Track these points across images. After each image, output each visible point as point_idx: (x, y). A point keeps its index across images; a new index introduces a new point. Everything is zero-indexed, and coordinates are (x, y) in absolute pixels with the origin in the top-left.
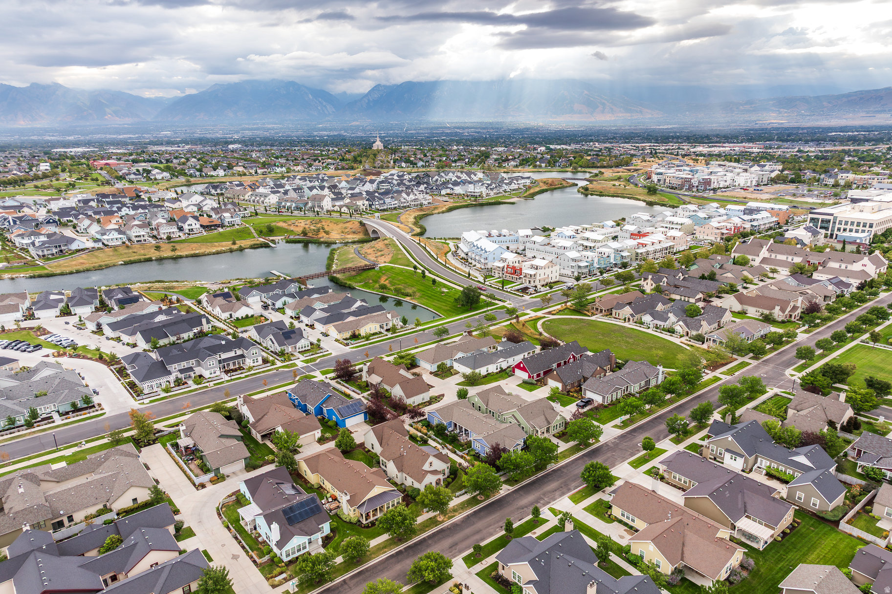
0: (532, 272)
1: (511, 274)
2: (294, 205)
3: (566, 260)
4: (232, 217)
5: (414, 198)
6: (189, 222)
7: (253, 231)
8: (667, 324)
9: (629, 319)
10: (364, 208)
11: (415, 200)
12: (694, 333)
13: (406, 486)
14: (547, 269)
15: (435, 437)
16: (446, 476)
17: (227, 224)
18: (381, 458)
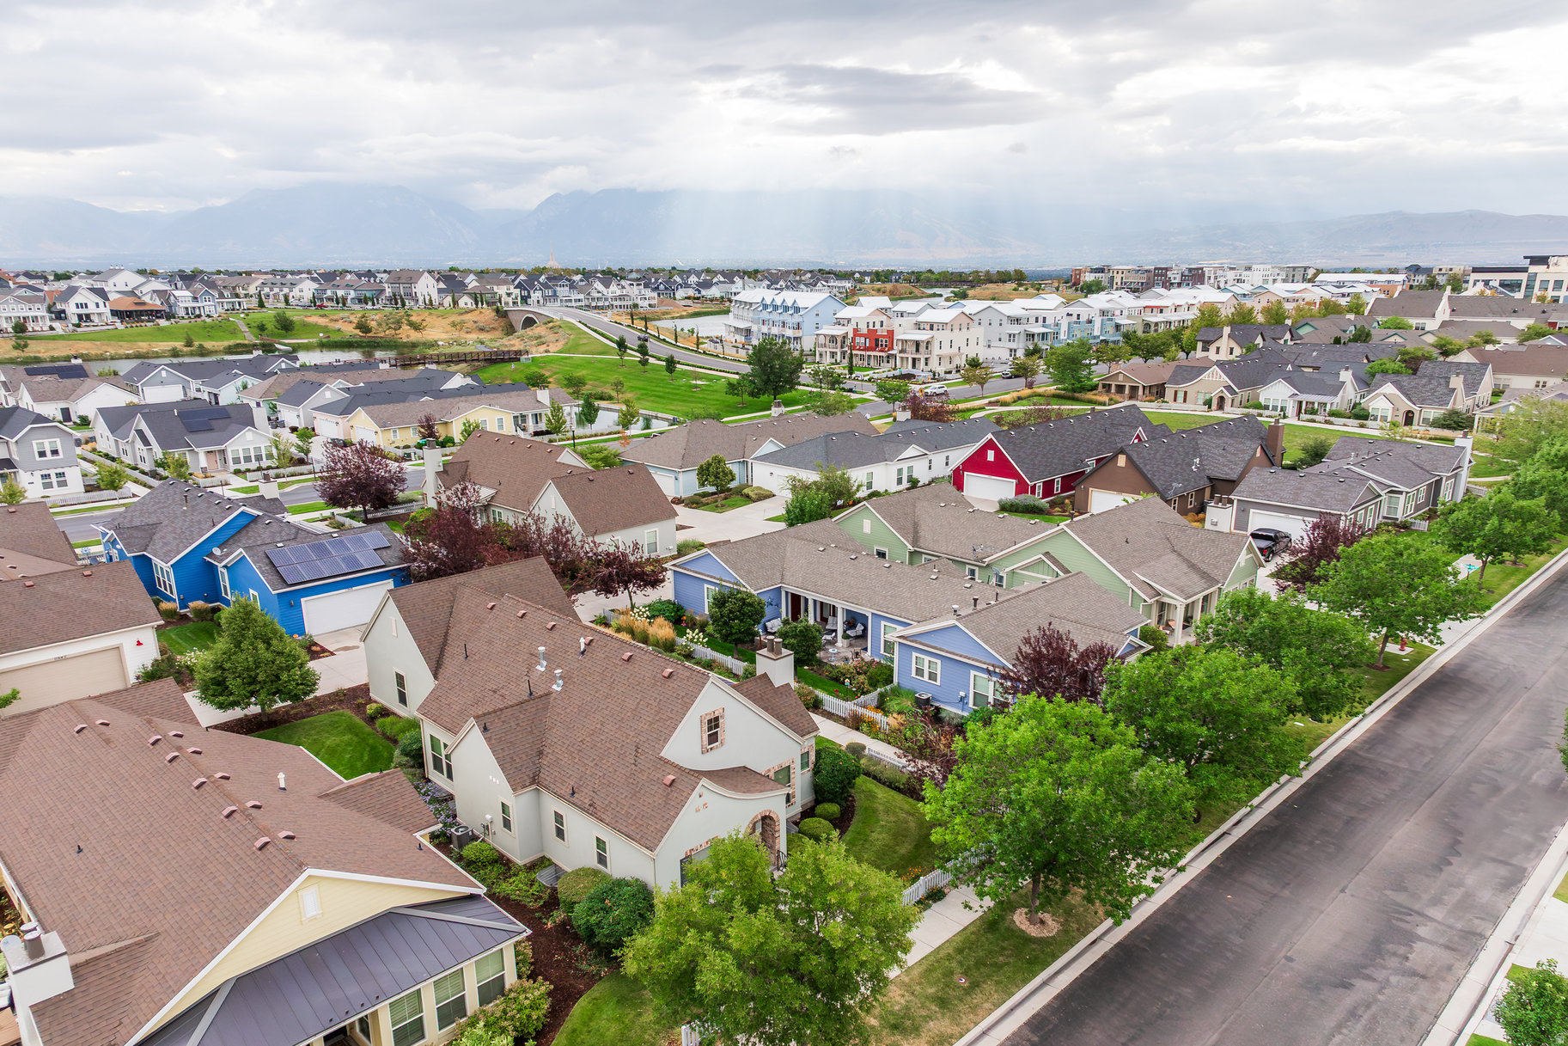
0: (922, 336)
1: (866, 349)
2: (352, 294)
3: (996, 323)
4: (195, 299)
5: (619, 293)
6: (78, 298)
7: (245, 329)
8: (1336, 402)
9: (1222, 399)
10: (510, 300)
11: (621, 298)
12: (1433, 413)
13: (559, 873)
14: (956, 331)
15: (709, 653)
16: (797, 809)
17: (182, 313)
18: (429, 730)
